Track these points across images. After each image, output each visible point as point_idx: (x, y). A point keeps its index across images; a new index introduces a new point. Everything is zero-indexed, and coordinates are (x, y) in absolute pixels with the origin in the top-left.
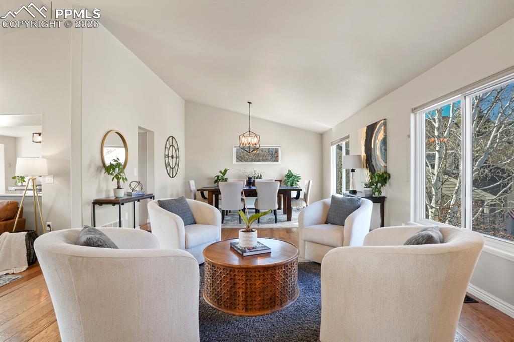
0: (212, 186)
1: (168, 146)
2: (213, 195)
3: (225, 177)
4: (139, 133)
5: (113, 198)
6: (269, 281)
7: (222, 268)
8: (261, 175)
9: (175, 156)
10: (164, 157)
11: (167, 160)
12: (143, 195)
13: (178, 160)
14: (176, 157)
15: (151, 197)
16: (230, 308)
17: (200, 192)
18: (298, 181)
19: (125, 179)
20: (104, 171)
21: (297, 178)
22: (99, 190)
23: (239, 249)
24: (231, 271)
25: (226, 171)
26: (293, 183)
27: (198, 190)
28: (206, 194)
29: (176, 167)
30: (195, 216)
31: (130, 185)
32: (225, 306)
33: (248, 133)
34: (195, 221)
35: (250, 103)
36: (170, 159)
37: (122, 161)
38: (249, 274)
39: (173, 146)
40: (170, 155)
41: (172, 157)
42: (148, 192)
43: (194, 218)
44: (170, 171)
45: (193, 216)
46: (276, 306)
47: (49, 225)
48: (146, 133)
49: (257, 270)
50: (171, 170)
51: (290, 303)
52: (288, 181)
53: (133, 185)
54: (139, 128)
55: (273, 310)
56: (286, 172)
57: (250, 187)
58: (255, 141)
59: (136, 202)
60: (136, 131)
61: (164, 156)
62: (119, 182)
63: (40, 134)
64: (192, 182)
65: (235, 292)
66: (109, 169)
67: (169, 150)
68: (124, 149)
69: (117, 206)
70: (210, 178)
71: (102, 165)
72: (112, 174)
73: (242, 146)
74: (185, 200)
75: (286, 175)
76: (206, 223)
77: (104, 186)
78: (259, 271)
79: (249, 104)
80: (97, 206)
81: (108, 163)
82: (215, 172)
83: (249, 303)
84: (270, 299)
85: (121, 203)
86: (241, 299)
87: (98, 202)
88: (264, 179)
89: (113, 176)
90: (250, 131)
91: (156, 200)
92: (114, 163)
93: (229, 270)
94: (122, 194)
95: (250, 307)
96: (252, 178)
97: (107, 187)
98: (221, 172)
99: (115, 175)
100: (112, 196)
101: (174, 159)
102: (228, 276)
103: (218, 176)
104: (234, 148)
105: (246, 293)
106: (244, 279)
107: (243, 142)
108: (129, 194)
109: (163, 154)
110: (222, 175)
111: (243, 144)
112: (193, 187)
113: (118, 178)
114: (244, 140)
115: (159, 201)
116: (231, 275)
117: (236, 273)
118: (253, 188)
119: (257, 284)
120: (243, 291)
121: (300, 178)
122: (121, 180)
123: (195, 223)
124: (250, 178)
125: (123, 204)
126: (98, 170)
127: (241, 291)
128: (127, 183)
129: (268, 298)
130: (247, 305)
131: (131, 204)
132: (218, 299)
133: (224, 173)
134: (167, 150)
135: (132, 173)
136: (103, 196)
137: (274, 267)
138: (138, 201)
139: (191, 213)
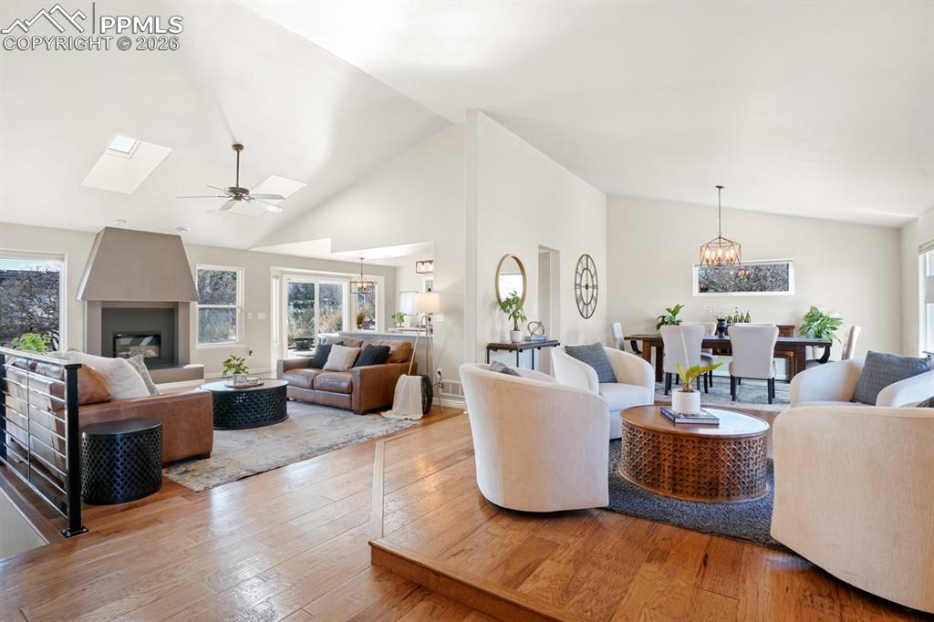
0: (652, 333)
1: (580, 270)
2: (651, 347)
3: (677, 318)
4: (539, 254)
5: (510, 343)
6: (708, 457)
7: (643, 431)
8: (748, 316)
9: (590, 285)
10: (573, 287)
11: (578, 291)
12: (545, 341)
13: (595, 290)
14: (593, 287)
15: (555, 344)
16: (652, 485)
17: (629, 341)
18: (835, 329)
19: (524, 318)
20: (499, 307)
21: (833, 323)
22: (493, 333)
23: (670, 414)
24: (654, 436)
25: (677, 309)
26: (820, 332)
27: (626, 339)
28: (640, 344)
29: (593, 302)
30: (615, 373)
31: (528, 327)
32: (645, 481)
33: (718, 241)
34: (615, 378)
35: (720, 187)
36: (584, 289)
37: (520, 295)
38: (679, 443)
39: (587, 269)
40: (583, 284)
41: (587, 287)
42: (551, 338)
43: (613, 375)
44: (583, 309)
45: (612, 371)
46: (720, 496)
47: (439, 373)
48: (548, 253)
49: (690, 439)
50: (585, 307)
51: (743, 500)
53: (533, 327)
54: (540, 247)
55: (714, 501)
56: (807, 311)
57: (721, 336)
58: (731, 253)
59: (536, 350)
60: (537, 251)
61: (573, 285)
62: (515, 321)
63: (431, 262)
64: (617, 327)
65: (659, 465)
66: (505, 305)
67: (581, 275)
68: (520, 277)
69: (515, 352)
70: (649, 321)
71: (496, 300)
72: (508, 311)
73: (705, 263)
74: (602, 348)
76: (630, 382)
77: (498, 328)
78: (694, 442)
79: (718, 189)
80: (491, 351)
81: (503, 298)
82: (658, 310)
83: (677, 482)
84: (711, 484)
85: (519, 349)
86: (667, 474)
87: (493, 347)
88: (754, 323)
89: (508, 315)
90: (720, 238)
91: (562, 346)
92: (510, 297)
93: (651, 434)
94: (520, 338)
95: (678, 488)
96: (724, 320)
97: (502, 328)
98: (669, 310)
99: (511, 312)
100: (508, 341)
101: (590, 289)
102: (650, 442)
103: (664, 317)
104: (693, 268)
105: (674, 468)
106: (672, 450)
107: (707, 256)
108: (527, 339)
109: (573, 282)
110: (671, 315)
111: (707, 261)
112: (619, 335)
113: (515, 317)
114: (708, 254)
115: (566, 347)
116: (654, 442)
117: (661, 439)
118: (727, 338)
119: (690, 458)
120: (669, 464)
121: (839, 324)
122: (519, 320)
123: (615, 381)
124: (721, 321)
125: (521, 351)
126: (492, 305)
127: (667, 464)
128: (526, 323)
129: (706, 481)
130: (675, 484)
131: (529, 351)
132: (636, 471)
133: (675, 313)
134: (578, 277)
135: (531, 310)
136: (497, 341)
137: (717, 440)
138: (539, 348)
139: (610, 367)
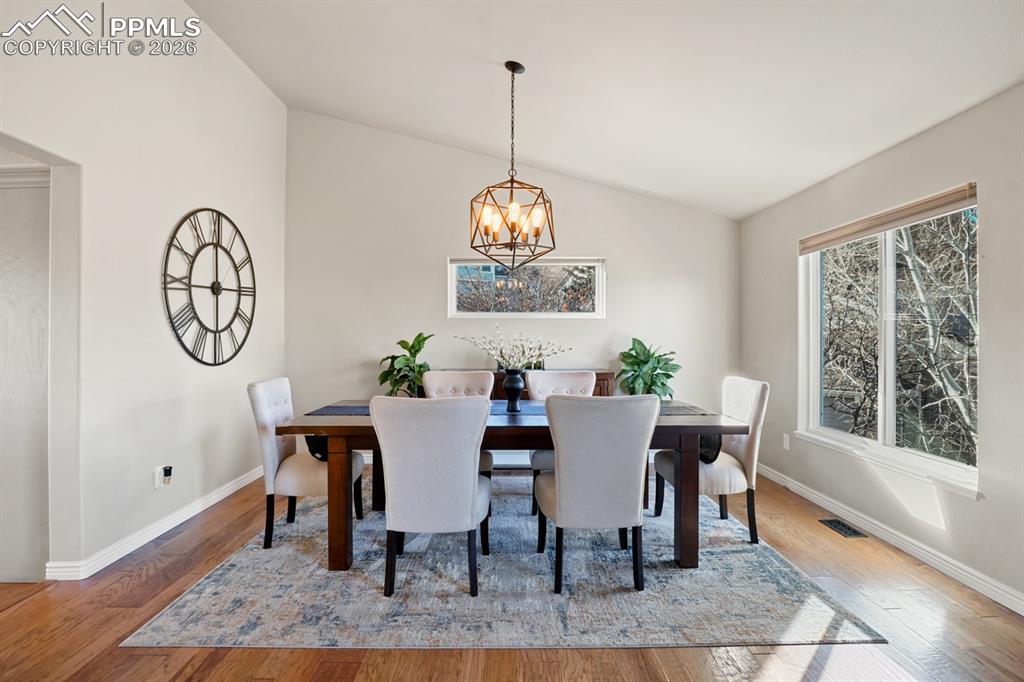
1: (185, 244)
3: (420, 359)
9: (229, 285)
13: (247, 299)
14: (239, 291)
18: (669, 376)
21: (667, 367)
25: (420, 340)
29: (238, 328)
33: (509, 185)
35: (514, 67)
36: (201, 292)
39: (218, 246)
40: (202, 280)
41: (214, 288)
44: (197, 342)
50: (204, 336)
52: (636, 378)
56: (626, 347)
64: (271, 391)
67: (192, 257)
75: (625, 356)
82: (382, 346)
90: (512, 181)
98: (403, 344)
101: (226, 296)
103: (394, 358)
104: (449, 265)
107: (486, 223)
110: (407, 354)
111: (487, 234)
114: (488, 217)
121: (676, 368)
133: (415, 349)
134: (178, 259)
